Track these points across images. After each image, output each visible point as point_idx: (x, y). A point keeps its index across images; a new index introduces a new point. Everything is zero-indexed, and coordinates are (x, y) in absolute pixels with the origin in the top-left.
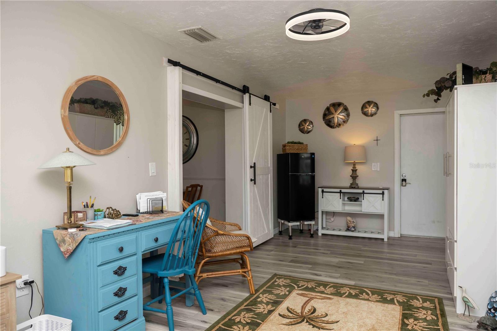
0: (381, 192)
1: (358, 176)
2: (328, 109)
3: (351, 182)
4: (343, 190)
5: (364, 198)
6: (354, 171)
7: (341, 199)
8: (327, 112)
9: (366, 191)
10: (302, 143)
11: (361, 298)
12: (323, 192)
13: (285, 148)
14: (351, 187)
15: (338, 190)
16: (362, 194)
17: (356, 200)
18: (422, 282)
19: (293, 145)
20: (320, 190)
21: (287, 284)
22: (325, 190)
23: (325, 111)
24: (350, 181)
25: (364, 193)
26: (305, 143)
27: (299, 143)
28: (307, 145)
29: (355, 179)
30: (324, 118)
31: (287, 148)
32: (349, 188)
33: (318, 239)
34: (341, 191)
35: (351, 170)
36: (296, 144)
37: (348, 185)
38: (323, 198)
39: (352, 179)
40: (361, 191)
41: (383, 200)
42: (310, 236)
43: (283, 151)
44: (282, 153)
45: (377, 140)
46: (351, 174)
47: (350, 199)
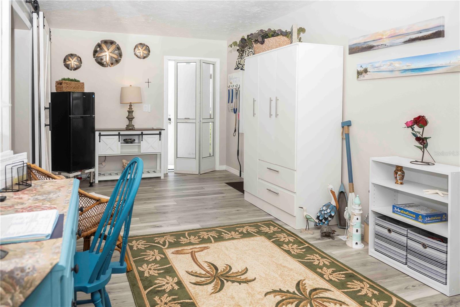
0: (158, 132)
1: (134, 118)
2: (99, 45)
3: (128, 124)
4: (122, 133)
5: (143, 140)
6: (130, 112)
7: (120, 142)
8: (98, 49)
9: (144, 132)
10: (78, 81)
11: (227, 238)
12: (100, 135)
13: (62, 85)
14: (127, 129)
15: (117, 133)
16: (141, 136)
17: (132, 141)
18: (240, 210)
19: (70, 82)
20: (97, 133)
21: (147, 246)
22: (102, 133)
23: (96, 47)
24: (127, 122)
25: (142, 134)
26: (81, 81)
27: (75, 80)
28: (83, 83)
29: (131, 121)
30: (94, 55)
31: (64, 85)
32: (125, 129)
33: (94, 188)
34: (119, 133)
35: (128, 111)
36: (73, 82)
37: (124, 127)
38: (100, 142)
39: (128, 121)
40: (139, 132)
41: (160, 140)
42: (89, 184)
43: (56, 89)
44: (55, 92)
45: (148, 82)
46: (127, 116)
47: (126, 141)
